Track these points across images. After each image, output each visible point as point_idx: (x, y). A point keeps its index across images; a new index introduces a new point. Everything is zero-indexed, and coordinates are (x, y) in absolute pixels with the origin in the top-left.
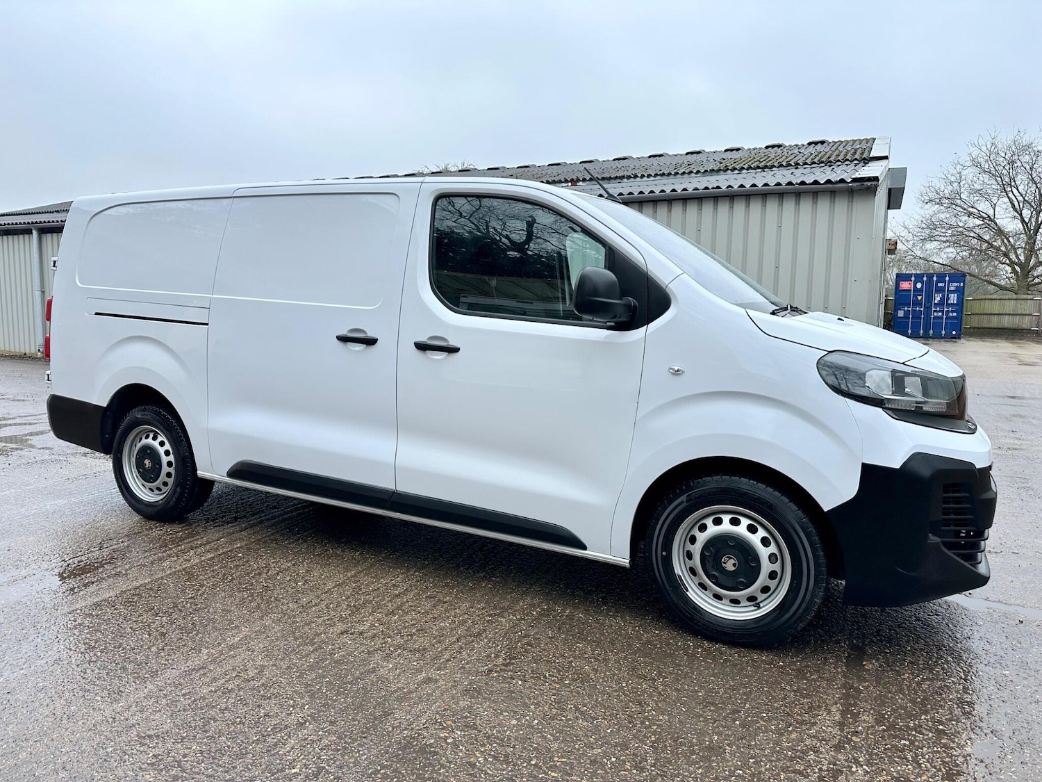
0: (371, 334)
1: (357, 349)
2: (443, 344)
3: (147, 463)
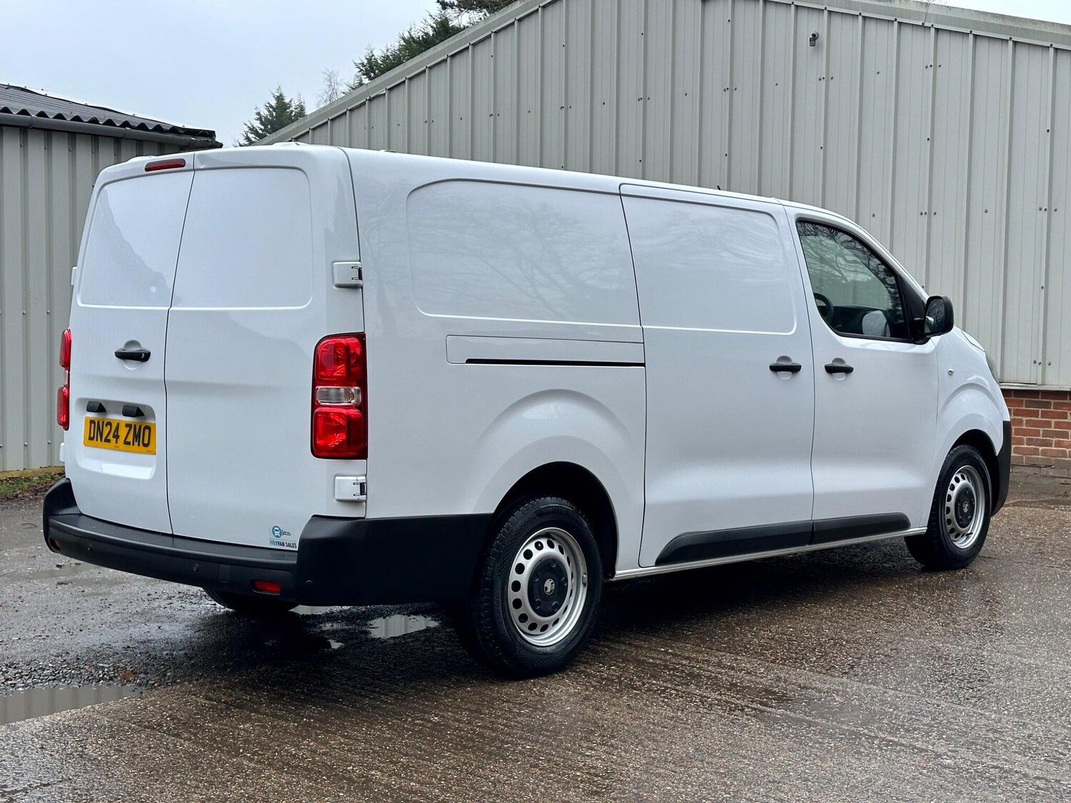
0: (795, 361)
1: (786, 379)
2: (843, 365)
3: (549, 585)
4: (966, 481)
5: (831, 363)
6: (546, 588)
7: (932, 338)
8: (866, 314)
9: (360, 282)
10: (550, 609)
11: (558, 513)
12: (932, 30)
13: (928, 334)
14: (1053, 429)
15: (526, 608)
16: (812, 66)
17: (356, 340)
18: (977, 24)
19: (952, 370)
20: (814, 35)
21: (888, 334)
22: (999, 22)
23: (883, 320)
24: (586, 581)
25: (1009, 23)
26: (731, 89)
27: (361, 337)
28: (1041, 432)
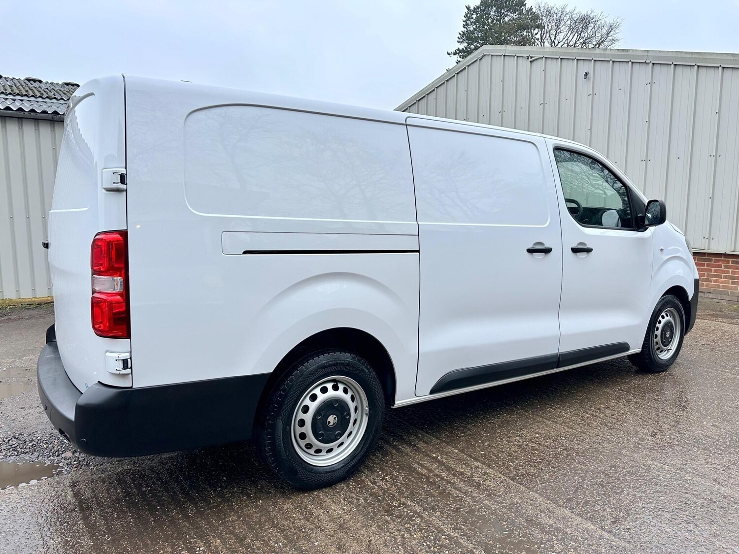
0: (547, 245)
1: (540, 258)
2: (585, 247)
3: (332, 419)
4: (669, 318)
5: (576, 246)
6: (329, 422)
7: (650, 228)
8: (605, 212)
9: (123, 186)
10: (332, 437)
11: (340, 365)
12: (651, 64)
13: (647, 225)
14: (713, 273)
15: (310, 439)
16: (585, 88)
17: (118, 236)
18: (676, 59)
19: (663, 248)
20: (586, 73)
21: (620, 225)
22: (689, 56)
23: (616, 216)
24: (367, 412)
25: (696, 56)
26: (543, 104)
27: (124, 234)
28: (706, 275)
